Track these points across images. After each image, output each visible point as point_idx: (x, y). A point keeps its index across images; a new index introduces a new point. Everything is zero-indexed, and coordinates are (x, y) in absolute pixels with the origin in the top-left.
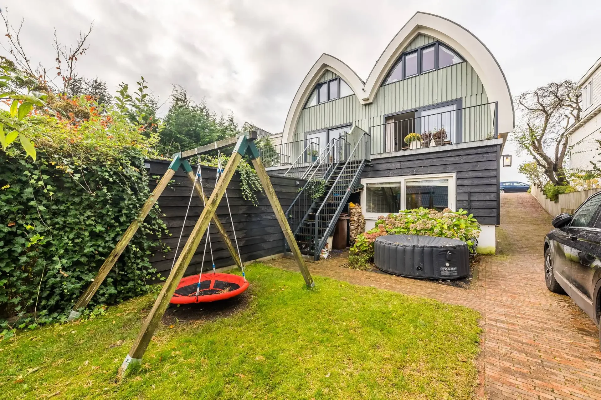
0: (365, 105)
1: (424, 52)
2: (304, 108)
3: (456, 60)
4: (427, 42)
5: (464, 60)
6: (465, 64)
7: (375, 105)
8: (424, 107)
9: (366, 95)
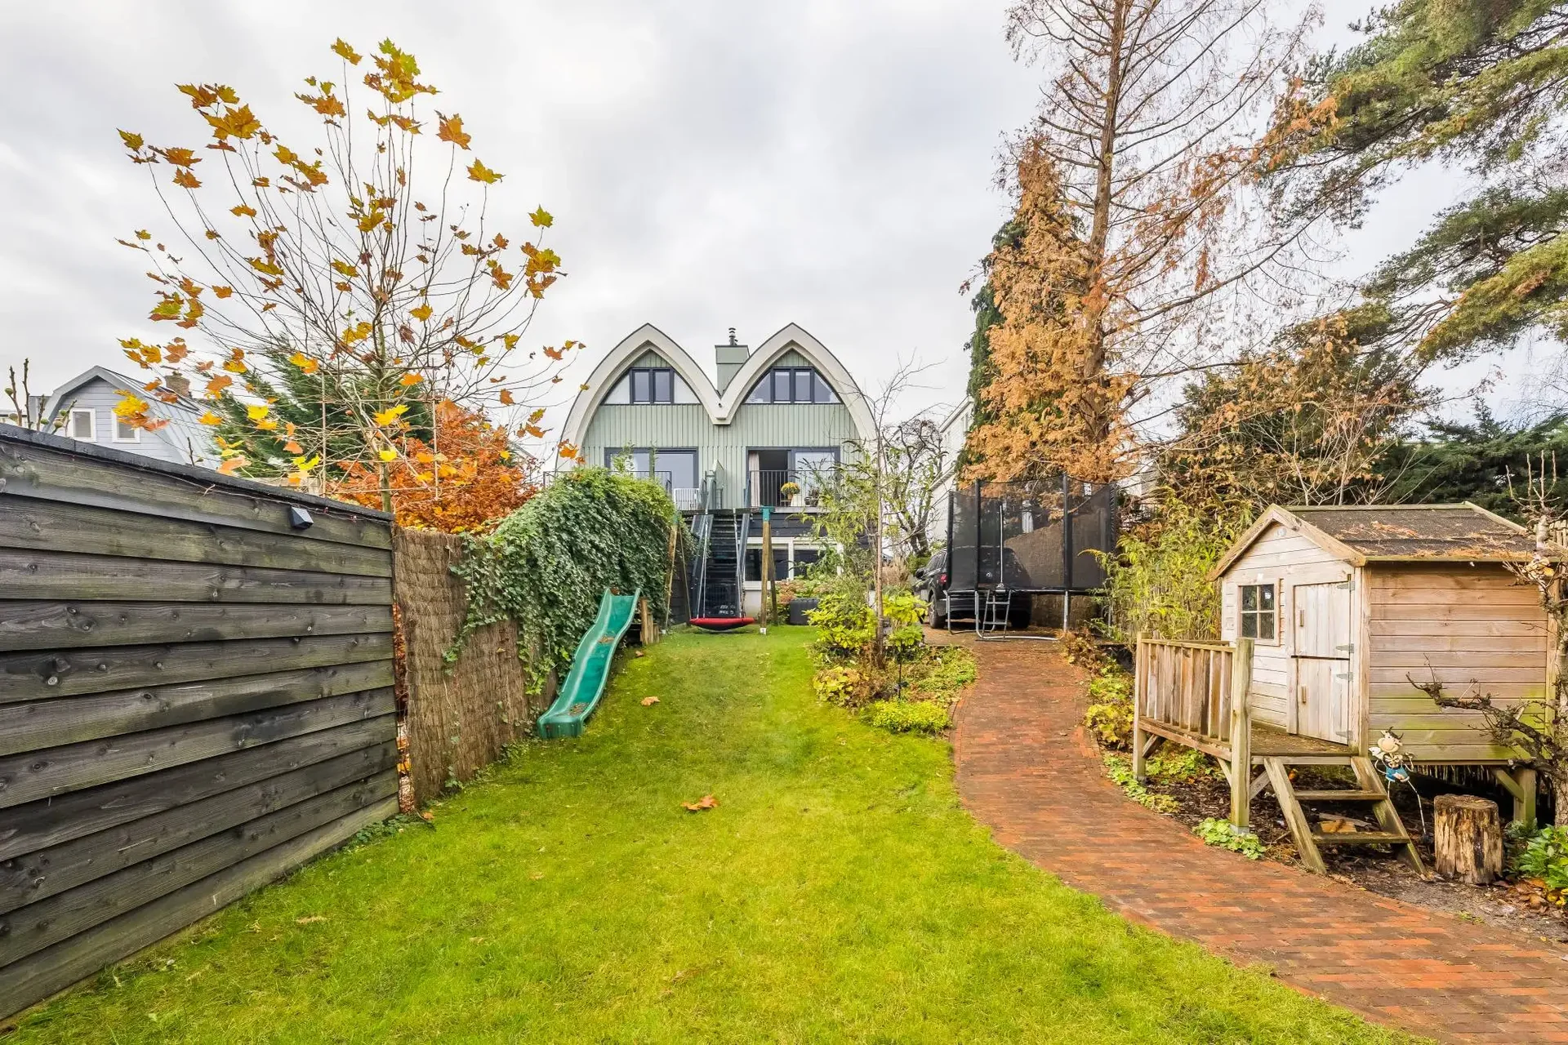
0: (719, 426)
1: (798, 374)
2: (602, 403)
3: (833, 399)
4: (801, 364)
5: (842, 403)
6: (842, 407)
7: (733, 427)
8: (798, 447)
9: (724, 413)
